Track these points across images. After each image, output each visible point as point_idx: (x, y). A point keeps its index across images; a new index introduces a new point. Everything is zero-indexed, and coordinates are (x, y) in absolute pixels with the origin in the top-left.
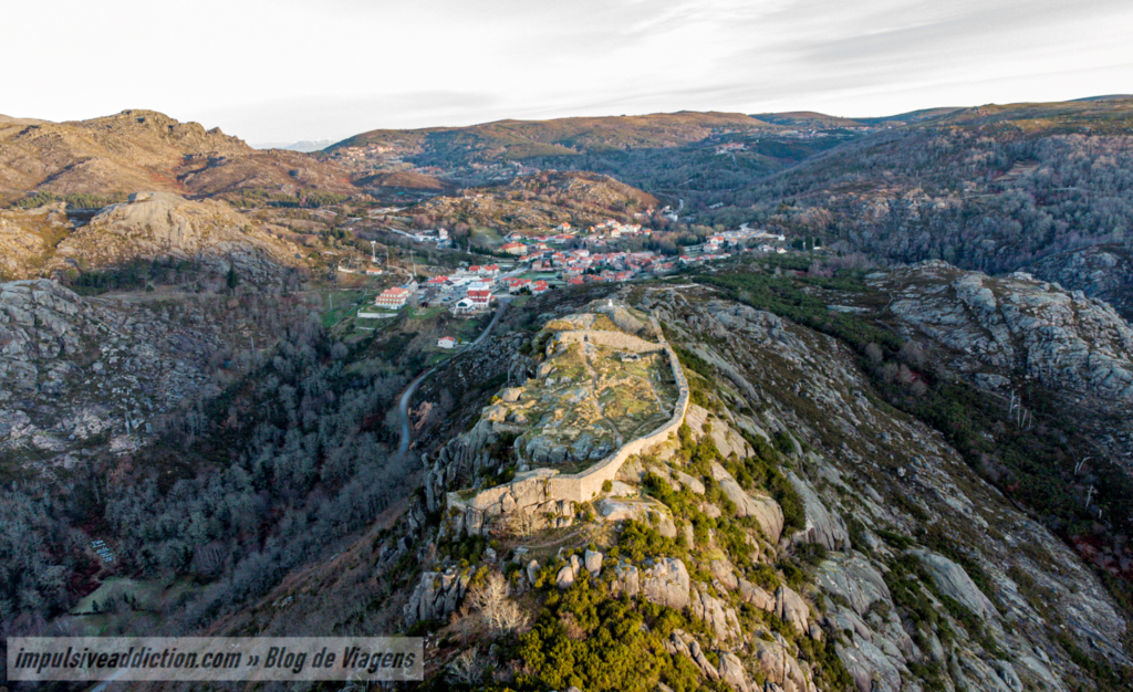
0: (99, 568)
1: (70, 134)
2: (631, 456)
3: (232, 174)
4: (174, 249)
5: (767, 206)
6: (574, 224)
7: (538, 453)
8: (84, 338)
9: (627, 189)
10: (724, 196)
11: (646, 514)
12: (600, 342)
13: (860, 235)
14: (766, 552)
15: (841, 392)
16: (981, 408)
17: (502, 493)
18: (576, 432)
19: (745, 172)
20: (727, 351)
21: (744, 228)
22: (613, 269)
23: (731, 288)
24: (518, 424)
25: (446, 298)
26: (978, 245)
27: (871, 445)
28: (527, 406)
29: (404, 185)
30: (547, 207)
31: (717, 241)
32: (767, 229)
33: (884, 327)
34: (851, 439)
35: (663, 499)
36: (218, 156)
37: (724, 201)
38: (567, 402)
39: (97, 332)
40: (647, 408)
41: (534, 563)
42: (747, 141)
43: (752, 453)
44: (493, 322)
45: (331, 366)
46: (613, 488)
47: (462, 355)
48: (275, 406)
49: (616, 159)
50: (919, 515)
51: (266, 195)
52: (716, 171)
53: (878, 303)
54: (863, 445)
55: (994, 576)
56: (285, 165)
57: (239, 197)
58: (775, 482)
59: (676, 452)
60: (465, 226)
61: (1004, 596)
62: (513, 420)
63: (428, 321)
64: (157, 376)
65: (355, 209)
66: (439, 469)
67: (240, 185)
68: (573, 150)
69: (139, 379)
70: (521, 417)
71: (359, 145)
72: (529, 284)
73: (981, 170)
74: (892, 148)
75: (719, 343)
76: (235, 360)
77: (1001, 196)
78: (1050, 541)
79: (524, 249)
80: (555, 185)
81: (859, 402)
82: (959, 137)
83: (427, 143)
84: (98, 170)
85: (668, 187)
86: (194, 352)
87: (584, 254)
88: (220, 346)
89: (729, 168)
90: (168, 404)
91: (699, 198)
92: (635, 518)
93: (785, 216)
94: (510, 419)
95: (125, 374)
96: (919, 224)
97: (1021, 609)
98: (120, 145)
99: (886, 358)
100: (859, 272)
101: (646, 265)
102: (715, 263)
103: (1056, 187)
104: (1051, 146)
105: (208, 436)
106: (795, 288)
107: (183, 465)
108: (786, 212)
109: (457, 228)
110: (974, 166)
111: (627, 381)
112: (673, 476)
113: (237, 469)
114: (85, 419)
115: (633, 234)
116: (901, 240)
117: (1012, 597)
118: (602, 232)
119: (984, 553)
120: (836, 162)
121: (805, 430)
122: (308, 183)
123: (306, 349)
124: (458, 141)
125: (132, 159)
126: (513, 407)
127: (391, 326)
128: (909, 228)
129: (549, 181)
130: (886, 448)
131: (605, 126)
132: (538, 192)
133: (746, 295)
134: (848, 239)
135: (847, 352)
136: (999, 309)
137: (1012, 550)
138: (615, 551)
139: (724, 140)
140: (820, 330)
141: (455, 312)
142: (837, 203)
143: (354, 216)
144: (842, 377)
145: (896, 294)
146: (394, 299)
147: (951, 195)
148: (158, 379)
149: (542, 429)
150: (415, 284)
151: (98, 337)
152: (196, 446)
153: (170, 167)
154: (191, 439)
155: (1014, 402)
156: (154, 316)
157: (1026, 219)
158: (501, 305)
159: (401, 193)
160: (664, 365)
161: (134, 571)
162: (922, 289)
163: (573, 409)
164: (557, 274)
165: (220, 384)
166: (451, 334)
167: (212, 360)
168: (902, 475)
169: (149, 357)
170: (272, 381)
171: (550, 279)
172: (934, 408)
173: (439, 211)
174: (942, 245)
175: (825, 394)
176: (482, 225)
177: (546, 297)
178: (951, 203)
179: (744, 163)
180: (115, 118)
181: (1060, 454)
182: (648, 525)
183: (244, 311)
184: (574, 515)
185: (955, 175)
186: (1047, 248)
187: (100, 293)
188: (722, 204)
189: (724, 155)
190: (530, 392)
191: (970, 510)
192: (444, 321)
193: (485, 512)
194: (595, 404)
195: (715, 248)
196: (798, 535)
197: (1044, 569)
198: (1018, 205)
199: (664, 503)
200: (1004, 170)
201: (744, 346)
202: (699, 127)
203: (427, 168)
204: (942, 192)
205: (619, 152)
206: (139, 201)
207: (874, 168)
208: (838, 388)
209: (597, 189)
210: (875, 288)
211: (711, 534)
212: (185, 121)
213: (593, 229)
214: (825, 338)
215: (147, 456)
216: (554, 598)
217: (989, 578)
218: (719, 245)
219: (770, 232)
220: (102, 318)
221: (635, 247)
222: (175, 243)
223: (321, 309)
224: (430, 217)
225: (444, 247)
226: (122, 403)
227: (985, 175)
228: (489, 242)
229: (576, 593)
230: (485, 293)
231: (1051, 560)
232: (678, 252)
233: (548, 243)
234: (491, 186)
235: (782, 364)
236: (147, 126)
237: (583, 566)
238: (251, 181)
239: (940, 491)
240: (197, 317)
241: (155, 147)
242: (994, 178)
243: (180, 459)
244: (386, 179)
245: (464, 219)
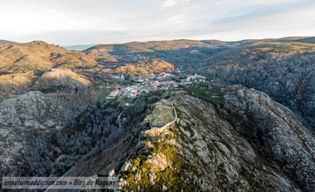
0: (58, 153)
1: (21, 48)
2: (168, 126)
3: (65, 59)
4: (62, 83)
5: (201, 69)
6: (154, 73)
7: (154, 125)
8: (47, 104)
9: (168, 64)
10: (192, 65)
11: (170, 133)
12: (163, 107)
13: (223, 77)
14: (188, 139)
15: (210, 115)
16: (239, 118)
17: (149, 131)
18: (159, 122)
19: (198, 58)
20: (187, 107)
21: (196, 75)
22: (164, 86)
23: (190, 92)
25: (126, 94)
26: (250, 79)
27: (214, 125)
28: (151, 118)
29: (110, 61)
30: (148, 69)
33: (221, 101)
34: (210, 124)
35: (172, 132)
36: (60, 54)
37: (192, 67)
38: (158, 118)
39: (49, 103)
40: (170, 118)
41: (154, 140)
42: (198, 50)
43: (187, 125)
44: (137, 99)
45: (101, 110)
46: (165, 130)
47: (131, 107)
48: (90, 119)
49: (165, 53)
50: (221, 137)
51: (75, 65)
52: (190, 58)
53: (221, 95)
54: (212, 125)
55: (233, 148)
56: (78, 56)
57: (68, 66)
58: (190, 129)
59: (175, 125)
60: (128, 74)
61: (234, 151)
63: (122, 99)
64: (63, 112)
65: (99, 69)
66: (137, 129)
67: (67, 62)
68: (153, 51)
69: (60, 113)
70: (150, 120)
71: (96, 49)
72: (145, 90)
73: (252, 60)
74: (232, 54)
75: (185, 106)
76: (80, 109)
77: (256, 67)
78: (246, 143)
79: (143, 80)
81: (213, 117)
82: (248, 52)
83: (114, 48)
84: (30, 58)
85: (178, 62)
86: (70, 107)
87: (157, 82)
88: (76, 106)
89: (193, 57)
90: (66, 119)
91: (185, 65)
92: (168, 134)
93: (206, 72)
94: (148, 120)
95: (57, 112)
96: (237, 74)
97: (236, 153)
98: (34, 51)
99: (221, 107)
100: (219, 88)
101: (172, 85)
102: (188, 85)
103: (268, 65)
104: (268, 55)
105: (76, 126)
106: (204, 92)
109: (126, 75)
110: (251, 60)
111: (167, 114)
112: (174, 128)
113: (84, 133)
114: (50, 122)
115: (169, 76)
116: (233, 78)
117: (235, 151)
118: (162, 75)
119: (232, 144)
120: (219, 57)
121: (201, 122)
122: (85, 61)
123: (95, 106)
124: (122, 48)
125: (38, 55)
126: (149, 118)
127: (114, 100)
128: (235, 75)
129: (148, 62)
130: (217, 126)
131: (162, 44)
132: (145, 65)
133: (193, 94)
134: (220, 78)
135: (213, 106)
136: (244, 97)
137: (238, 144)
138: (165, 138)
139: (193, 48)
140: (208, 102)
141: (128, 97)
142: (218, 68)
143: (100, 71)
144: (211, 112)
145: (225, 93)
146: (114, 94)
147: (245, 67)
149: (154, 122)
150: (118, 90)
151: (50, 104)
152: (74, 128)
153: (48, 57)
154: (72, 126)
155: (245, 117)
156: (61, 99)
157: (261, 73)
158: (139, 95)
159: (109, 64)
160: (173, 111)
161: (66, 153)
162: (231, 92)
164: (151, 87)
165: (77, 114)
166: (128, 102)
167: (75, 109)
168: (219, 130)
169: (61, 108)
170: (89, 113)
171: (149, 89)
172: (229, 118)
173: (121, 70)
174: (242, 79)
175: (206, 115)
176: (132, 74)
177: (149, 94)
178: (244, 69)
179: (198, 56)
180: (32, 43)
181: (252, 127)
182: (170, 135)
183: (80, 97)
184: (159, 134)
185: (246, 62)
186: (265, 80)
187: (47, 93)
188: (191, 67)
189: (192, 53)
190: (151, 116)
191: (231, 137)
192: (126, 99)
193: (147, 134)
194: (162, 118)
195: (189, 80)
196: (193, 137)
197: (243, 147)
198: (260, 70)
200: (258, 61)
201: (191, 106)
202: (186, 44)
203: (114, 56)
204: (243, 66)
206: (53, 71)
207: (228, 59)
208: (209, 114)
209: (160, 64)
210: (221, 92)
211: (179, 136)
212: (50, 44)
213: (159, 75)
215: (64, 130)
216: (157, 144)
217: (231, 148)
218: (190, 79)
219: (202, 76)
220: (50, 100)
221: (169, 80)
222: (62, 81)
223: (97, 96)
224: (119, 72)
225: (123, 80)
226: (57, 119)
227: (253, 62)
228: (134, 78)
229: (160, 143)
230: (135, 93)
231: (245, 146)
232: (180, 81)
233: (148, 79)
234: (133, 62)
235: (198, 109)
236: (40, 45)
237: (161, 140)
238: (70, 61)
239: (226, 134)
240: (70, 99)
241: (43, 51)
242: (255, 62)
243: (71, 131)
244: (105, 59)
245: (127, 72)
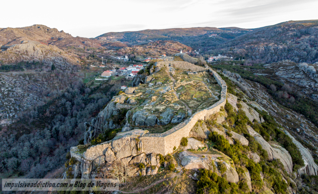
1: (16, 31)
2: (199, 121)
3: (65, 43)
4: (35, 58)
5: (226, 49)
7: (139, 119)
9: (183, 45)
10: (212, 48)
11: (215, 164)
12: (177, 66)
13: (256, 57)
15: (266, 100)
17: (105, 148)
18: (164, 107)
19: (218, 42)
21: (219, 55)
24: (131, 104)
25: (125, 74)
26: (293, 59)
27: (283, 120)
28: (137, 95)
29: (117, 46)
30: (159, 50)
31: (211, 59)
32: (226, 55)
33: (274, 80)
36: (61, 38)
38: (159, 93)
40: (204, 95)
42: (218, 34)
45: (84, 96)
46: (188, 143)
48: (63, 109)
49: (179, 39)
52: (209, 41)
53: (271, 73)
54: (280, 120)
56: (81, 41)
59: (226, 119)
60: (133, 55)
62: (129, 102)
63: (118, 81)
64: (22, 98)
65: (100, 51)
66: (91, 130)
67: (67, 46)
68: (167, 37)
69: (15, 100)
70: (133, 100)
71: (105, 36)
73: (292, 37)
74: (263, 32)
76: (51, 93)
77: (299, 45)
80: (161, 44)
81: (273, 104)
82: (284, 28)
83: (125, 36)
85: (195, 46)
86: (37, 91)
88: (47, 89)
89: (213, 41)
90: (25, 108)
91: (205, 48)
92: (207, 168)
93: (232, 52)
94: (127, 101)
95: (10, 98)
96: (274, 53)
98: (31, 34)
99: (278, 89)
100: (261, 64)
103: (317, 42)
104: (314, 30)
105: (38, 119)
106: (241, 69)
107: (27, 129)
108: (232, 50)
109: (131, 55)
110: (290, 36)
111: (192, 82)
113: (46, 130)
122: (88, 45)
123: (77, 90)
124: (134, 35)
125: (35, 38)
126: (129, 96)
127: (106, 82)
128: (271, 55)
129: (160, 43)
131: (176, 31)
132: (156, 46)
134: (252, 58)
135: (263, 88)
139: (211, 34)
140: (253, 81)
141: (127, 78)
142: (248, 48)
143: (99, 53)
145: (276, 70)
146: (107, 74)
147: (283, 45)
148: (22, 99)
149: (144, 106)
150: (115, 70)
152: (33, 123)
153: (47, 41)
154: (31, 120)
156: (23, 79)
157: (308, 51)
159: (116, 48)
162: (285, 67)
163: (162, 96)
165: (45, 101)
166: (125, 85)
167: (43, 93)
168: (299, 131)
169: (20, 92)
170: (64, 100)
173: (126, 51)
176: (139, 55)
178: (284, 47)
179: (218, 39)
180: (31, 27)
182: (218, 173)
183: (56, 78)
184: (159, 165)
185: (284, 39)
188: (211, 50)
189: (211, 37)
190: (140, 89)
192: (123, 81)
194: (175, 93)
198: (305, 47)
199: (226, 154)
200: (299, 37)
202: (203, 31)
203: (124, 42)
204: (280, 44)
205: (180, 37)
206: (24, 43)
207: (258, 38)
209: (174, 45)
210: (268, 68)
212: (52, 28)
214: (255, 83)
215: (13, 126)
219: (228, 56)
220: (3, 79)
222: (36, 56)
223: (83, 77)
224: (123, 53)
225: (127, 61)
226: (7, 108)
227: (293, 39)
228: (141, 59)
234: (142, 45)
236: (40, 29)
238: (71, 44)
240: (39, 79)
241: (42, 35)
242: (296, 40)
243: (26, 127)
244: (111, 44)
245: (133, 53)
